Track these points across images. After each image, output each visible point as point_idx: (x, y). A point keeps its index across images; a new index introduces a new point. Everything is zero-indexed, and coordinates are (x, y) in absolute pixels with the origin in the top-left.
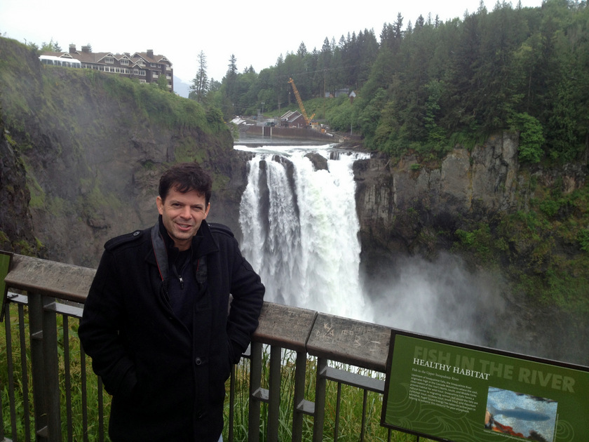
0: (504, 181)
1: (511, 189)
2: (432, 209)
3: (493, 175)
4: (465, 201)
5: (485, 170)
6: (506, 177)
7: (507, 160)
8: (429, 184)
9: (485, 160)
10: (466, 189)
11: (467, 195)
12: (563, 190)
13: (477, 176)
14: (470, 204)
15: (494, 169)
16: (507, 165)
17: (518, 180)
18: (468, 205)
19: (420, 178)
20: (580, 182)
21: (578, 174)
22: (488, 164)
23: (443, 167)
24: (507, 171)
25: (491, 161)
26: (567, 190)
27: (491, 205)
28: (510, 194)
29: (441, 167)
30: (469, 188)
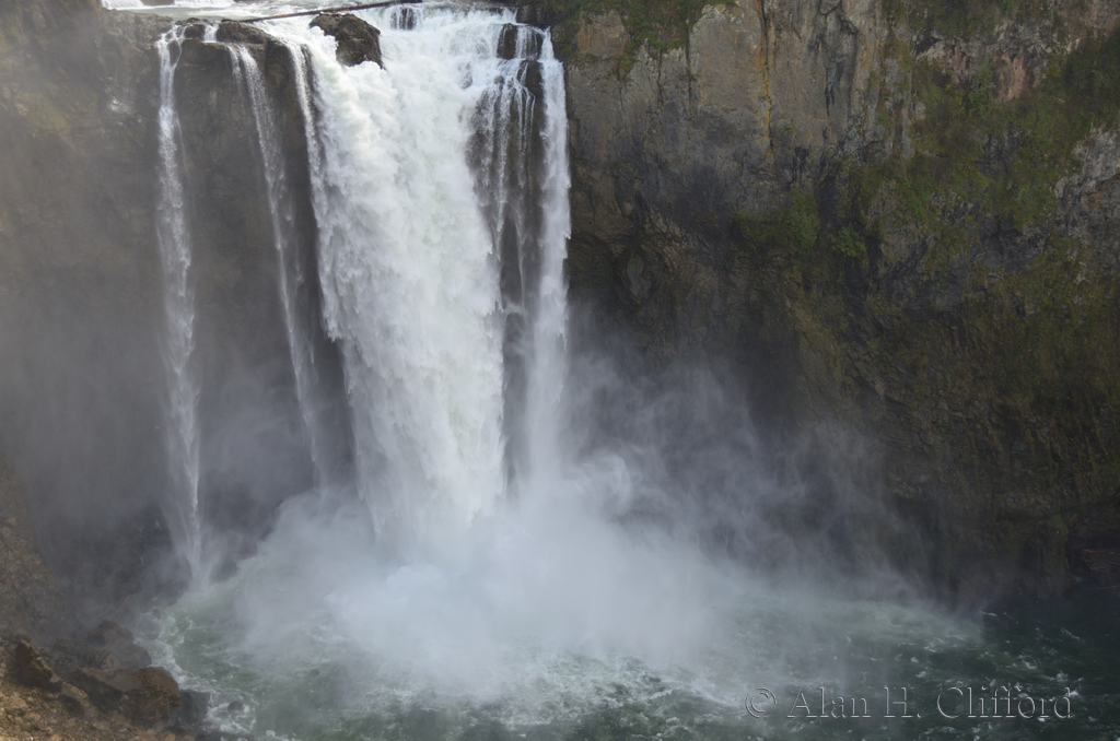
0: (851, 77)
1: (866, 95)
2: (670, 157)
3: (820, 60)
4: (755, 132)
5: (800, 47)
6: (853, 65)
7: (856, 19)
8: (661, 90)
9: (800, 20)
10: (755, 102)
11: (758, 118)
12: (996, 94)
13: (779, 63)
14: (767, 140)
15: (824, 43)
16: (855, 33)
17: (884, 70)
18: (763, 142)
19: (633, 74)
20: (1037, 70)
21: (1030, 49)
22: (806, 31)
23: (693, 40)
24: (856, 48)
25: (814, 23)
26: (1006, 92)
27: (820, 142)
28: (865, 108)
29: (688, 41)
30: (762, 98)
